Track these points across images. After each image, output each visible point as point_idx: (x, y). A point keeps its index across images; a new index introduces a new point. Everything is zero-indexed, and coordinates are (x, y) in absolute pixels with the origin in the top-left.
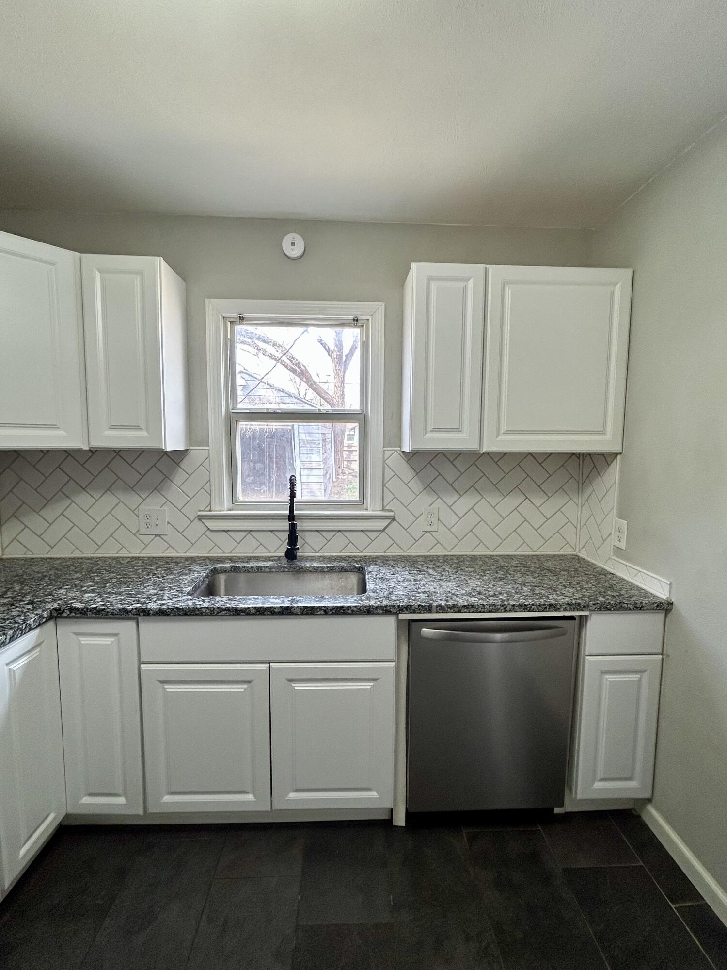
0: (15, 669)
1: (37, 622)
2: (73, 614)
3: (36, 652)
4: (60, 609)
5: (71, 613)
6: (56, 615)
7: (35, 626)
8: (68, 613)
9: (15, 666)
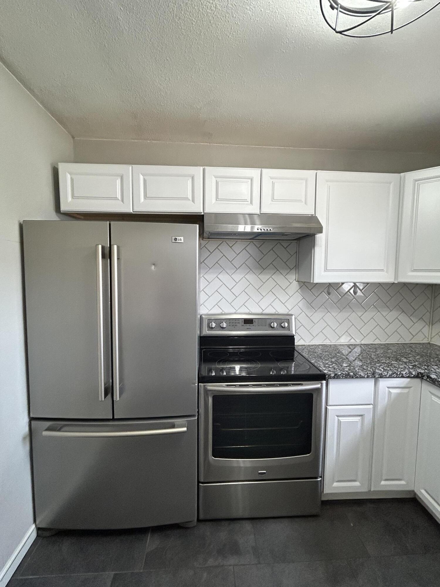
0: (392, 392)
1: (407, 374)
2: (428, 379)
3: (406, 391)
4: (423, 374)
5: (428, 378)
6: (420, 376)
7: (406, 376)
8: (426, 378)
9: (393, 391)
